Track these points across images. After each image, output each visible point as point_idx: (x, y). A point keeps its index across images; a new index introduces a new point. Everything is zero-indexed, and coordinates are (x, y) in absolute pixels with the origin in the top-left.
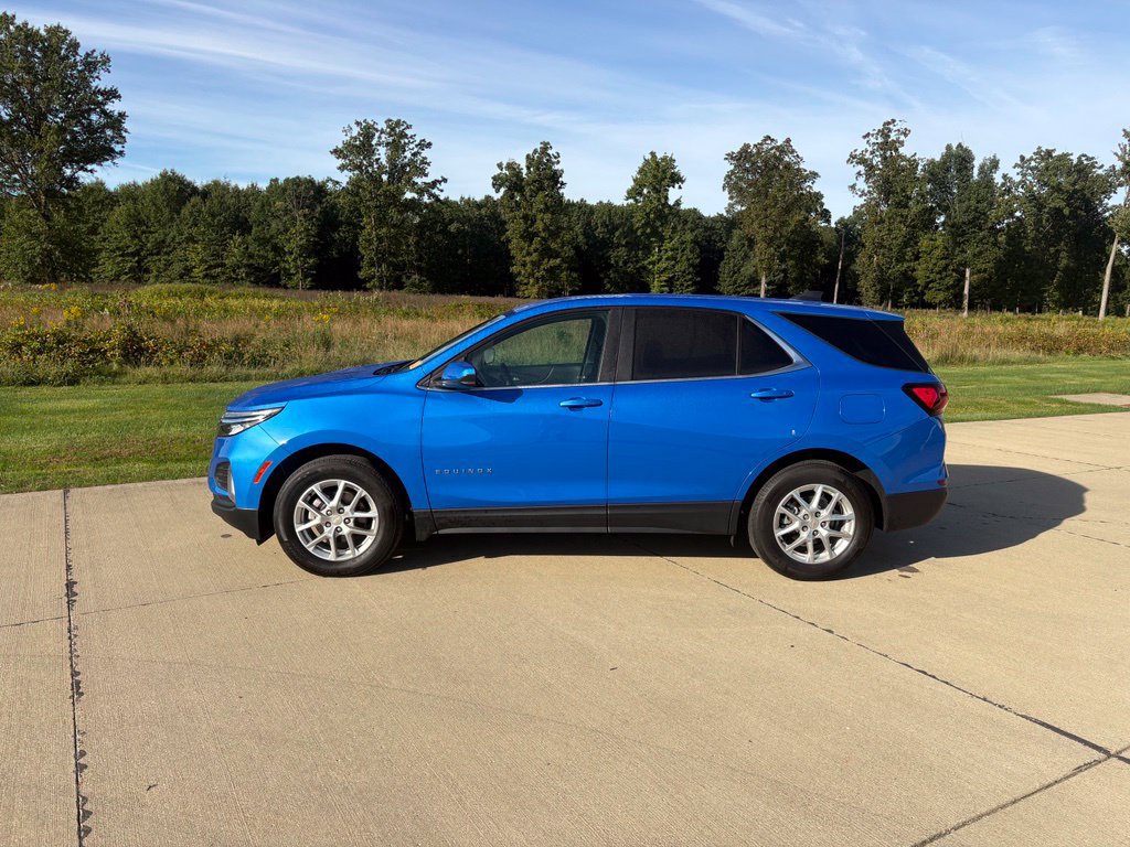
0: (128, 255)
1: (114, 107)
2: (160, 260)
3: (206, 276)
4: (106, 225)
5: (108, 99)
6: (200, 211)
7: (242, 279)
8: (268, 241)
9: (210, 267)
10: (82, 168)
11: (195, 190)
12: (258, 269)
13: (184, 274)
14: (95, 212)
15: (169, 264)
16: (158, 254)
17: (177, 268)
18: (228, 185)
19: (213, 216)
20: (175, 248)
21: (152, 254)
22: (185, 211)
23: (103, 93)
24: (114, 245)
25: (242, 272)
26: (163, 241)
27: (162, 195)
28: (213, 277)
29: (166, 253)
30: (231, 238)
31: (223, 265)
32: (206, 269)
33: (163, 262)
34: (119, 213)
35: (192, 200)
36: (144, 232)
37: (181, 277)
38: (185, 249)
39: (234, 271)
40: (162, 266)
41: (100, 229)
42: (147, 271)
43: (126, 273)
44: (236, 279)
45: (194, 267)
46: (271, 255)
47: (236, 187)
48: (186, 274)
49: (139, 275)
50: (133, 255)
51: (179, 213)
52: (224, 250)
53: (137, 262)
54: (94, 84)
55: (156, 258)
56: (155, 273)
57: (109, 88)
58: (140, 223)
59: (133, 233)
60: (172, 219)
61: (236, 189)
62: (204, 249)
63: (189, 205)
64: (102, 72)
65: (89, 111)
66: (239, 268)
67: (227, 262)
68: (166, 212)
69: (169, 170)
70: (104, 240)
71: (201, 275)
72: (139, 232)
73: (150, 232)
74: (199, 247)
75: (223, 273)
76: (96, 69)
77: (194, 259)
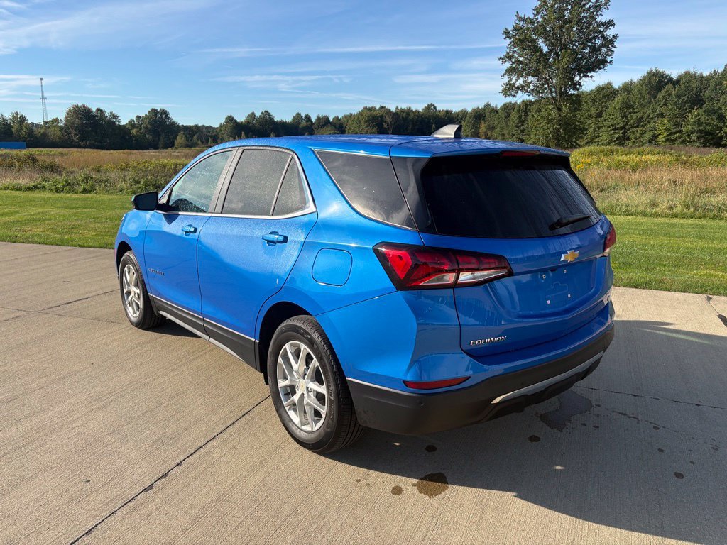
0: (618, 129)
1: (610, 33)
2: (637, 131)
3: (667, 140)
4: (608, 110)
5: (606, 28)
6: (670, 95)
7: (694, 141)
8: (715, 112)
9: (671, 134)
10: (585, 76)
11: (670, 80)
12: (707, 133)
13: (652, 140)
14: (602, 103)
15: (643, 133)
16: (637, 127)
17: (648, 135)
18: (695, 73)
19: (679, 96)
20: (649, 122)
21: (632, 128)
22: (660, 96)
23: (603, 24)
24: (610, 124)
25: (694, 137)
26: (642, 118)
27: (646, 86)
28: (672, 141)
29: (643, 126)
30: (690, 112)
31: (681, 132)
32: (668, 135)
33: (639, 132)
34: (617, 102)
35: (667, 87)
36: (630, 113)
37: (650, 141)
38: (655, 122)
39: (688, 136)
40: (638, 135)
41: (604, 114)
42: (628, 139)
43: (615, 141)
44: (690, 142)
45: (660, 134)
46: (716, 122)
47: (701, 74)
48: (654, 139)
49: (622, 141)
50: (621, 128)
51: (655, 97)
52: (684, 121)
53: (623, 133)
54: (598, 20)
55: (635, 129)
56: (633, 140)
57: (608, 20)
58: (629, 107)
59: (623, 114)
60: (650, 102)
61: (701, 76)
62: (669, 121)
63: (663, 91)
64: (604, 10)
65: (595, 38)
66: (693, 133)
67: (684, 129)
68: (647, 97)
69: (654, 69)
70: (605, 120)
71: (663, 139)
72: (627, 113)
73: (635, 113)
74: (665, 120)
75: (680, 138)
76: (600, 9)
77: (661, 128)
